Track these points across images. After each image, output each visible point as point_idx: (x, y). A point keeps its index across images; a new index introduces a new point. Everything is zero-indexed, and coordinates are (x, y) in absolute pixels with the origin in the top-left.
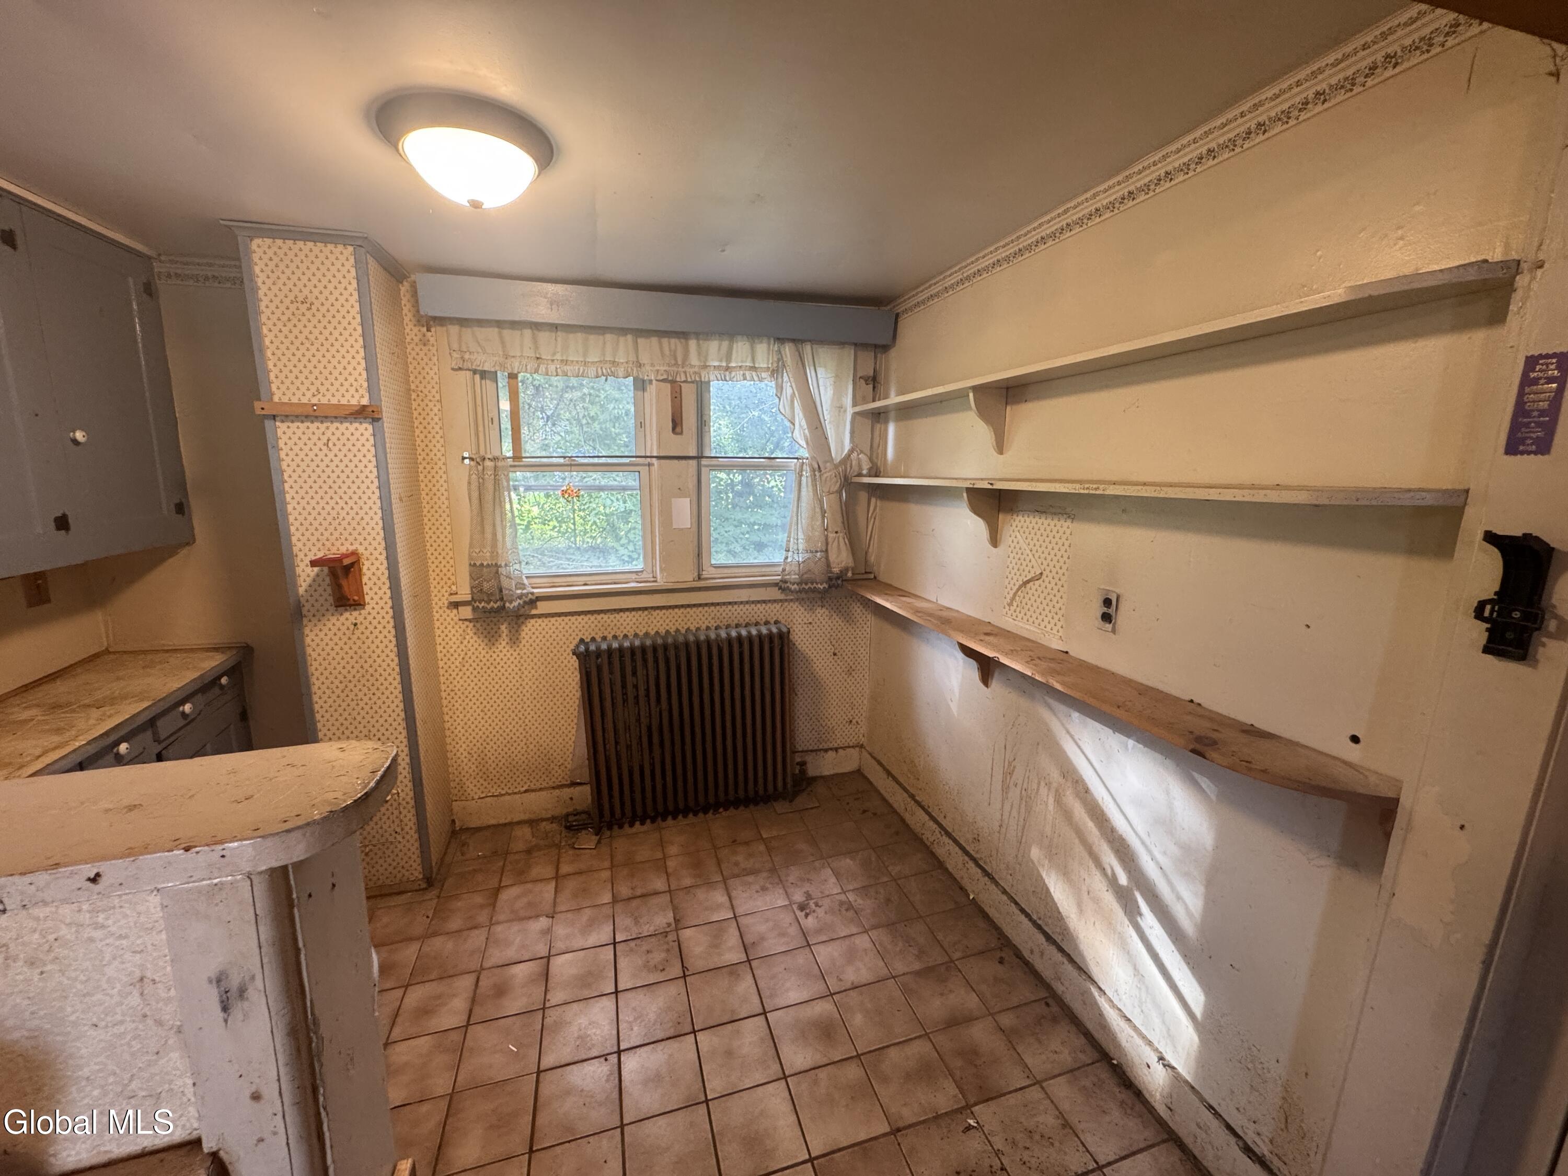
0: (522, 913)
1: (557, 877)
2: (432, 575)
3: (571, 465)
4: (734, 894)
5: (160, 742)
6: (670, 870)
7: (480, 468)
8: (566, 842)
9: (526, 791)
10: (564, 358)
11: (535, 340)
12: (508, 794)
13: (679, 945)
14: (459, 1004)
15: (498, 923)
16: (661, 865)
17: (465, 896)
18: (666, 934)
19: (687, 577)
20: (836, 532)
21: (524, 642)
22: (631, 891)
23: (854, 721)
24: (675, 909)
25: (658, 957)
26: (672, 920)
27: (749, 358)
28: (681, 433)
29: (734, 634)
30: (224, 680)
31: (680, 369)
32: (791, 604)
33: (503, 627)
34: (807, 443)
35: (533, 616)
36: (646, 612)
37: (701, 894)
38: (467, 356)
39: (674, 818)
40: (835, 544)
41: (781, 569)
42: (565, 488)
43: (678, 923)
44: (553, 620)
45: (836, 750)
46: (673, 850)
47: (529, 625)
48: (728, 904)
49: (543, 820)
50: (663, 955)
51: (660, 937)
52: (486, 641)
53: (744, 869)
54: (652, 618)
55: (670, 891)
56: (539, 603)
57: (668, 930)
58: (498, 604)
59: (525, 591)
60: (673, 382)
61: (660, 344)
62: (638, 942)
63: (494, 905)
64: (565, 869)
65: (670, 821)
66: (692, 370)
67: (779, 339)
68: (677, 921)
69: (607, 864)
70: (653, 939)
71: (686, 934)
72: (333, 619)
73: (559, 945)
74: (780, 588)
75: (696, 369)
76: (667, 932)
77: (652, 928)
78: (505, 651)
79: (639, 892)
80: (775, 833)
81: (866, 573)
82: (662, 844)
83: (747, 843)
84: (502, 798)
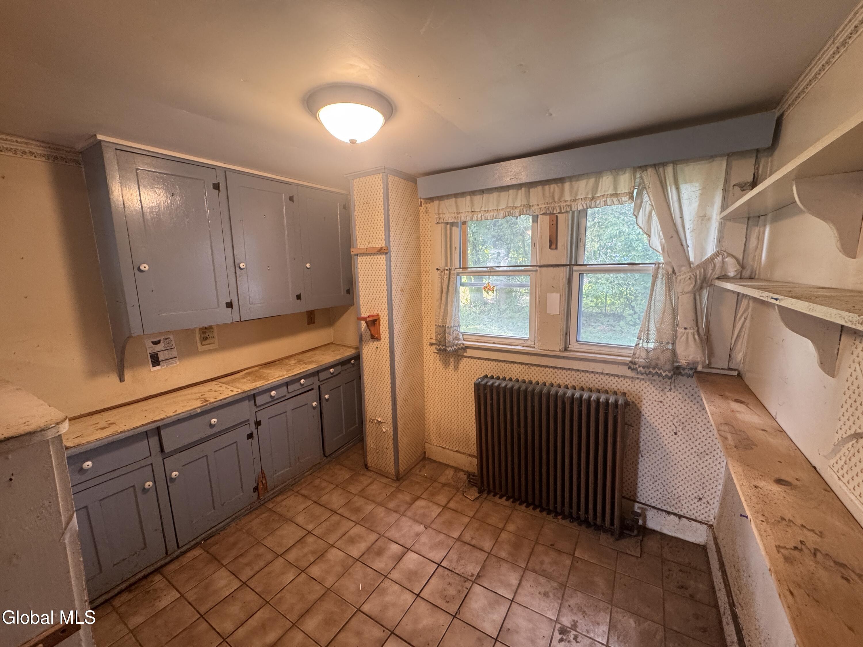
0: (417, 518)
1: (445, 507)
2: (424, 328)
3: (490, 272)
4: (524, 583)
5: (320, 382)
6: (499, 540)
7: (443, 274)
8: (463, 489)
9: (457, 451)
10: (486, 209)
11: (472, 201)
12: (448, 449)
13: (468, 593)
14: (363, 546)
15: (405, 516)
16: (497, 532)
17: (405, 492)
18: (466, 580)
19: (556, 347)
20: (685, 329)
21: (460, 369)
22: (470, 539)
23: (704, 500)
24: (483, 568)
25: (452, 591)
26: (476, 574)
27: (612, 188)
28: (556, 248)
29: (577, 395)
30: (353, 362)
31: (556, 205)
32: (643, 382)
33: (452, 360)
34: (663, 250)
35: (466, 357)
36: (527, 366)
37: (505, 567)
38: (441, 216)
39: (527, 507)
40: (684, 338)
41: (632, 352)
42: (486, 285)
43: (477, 579)
44: (475, 360)
45: (680, 517)
46: (511, 527)
47: (464, 361)
48: (514, 588)
49: (463, 471)
50: (455, 593)
51: (462, 579)
52: (444, 365)
53: (544, 571)
54: (531, 371)
55: (489, 553)
56: (468, 350)
57: (469, 578)
58: (444, 347)
59: (460, 342)
60: (551, 214)
61: (543, 190)
62: (450, 573)
63: (411, 504)
64: (452, 505)
65: (523, 507)
66: (565, 204)
67: (640, 167)
68: (478, 576)
69: (471, 514)
70: (458, 578)
71: (477, 589)
72: (371, 344)
73: (417, 547)
74: (630, 368)
75: (568, 203)
76: (468, 579)
77: (462, 571)
78: (451, 373)
79: (473, 542)
80: (586, 557)
81: (729, 369)
82: (508, 520)
83: (559, 552)
84: (445, 450)
